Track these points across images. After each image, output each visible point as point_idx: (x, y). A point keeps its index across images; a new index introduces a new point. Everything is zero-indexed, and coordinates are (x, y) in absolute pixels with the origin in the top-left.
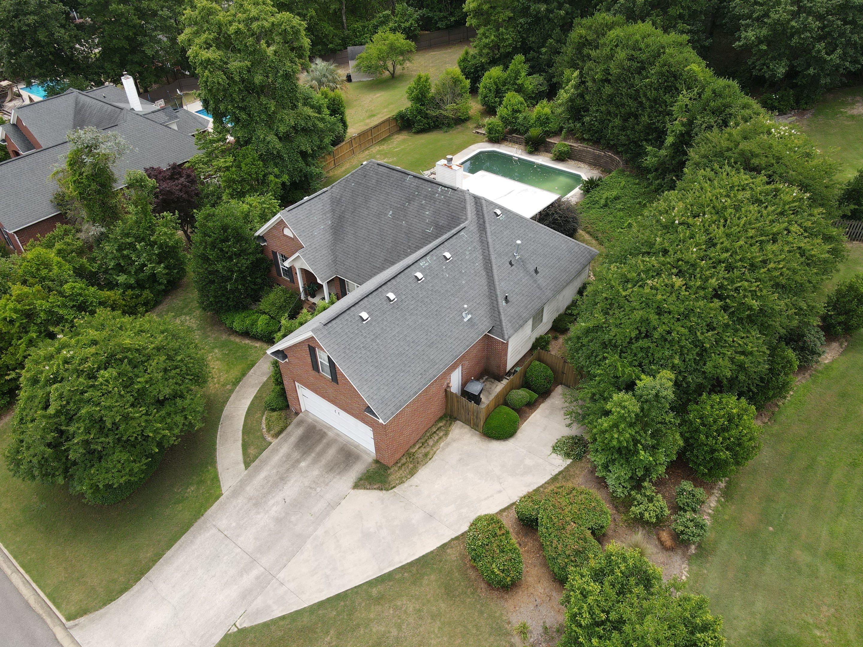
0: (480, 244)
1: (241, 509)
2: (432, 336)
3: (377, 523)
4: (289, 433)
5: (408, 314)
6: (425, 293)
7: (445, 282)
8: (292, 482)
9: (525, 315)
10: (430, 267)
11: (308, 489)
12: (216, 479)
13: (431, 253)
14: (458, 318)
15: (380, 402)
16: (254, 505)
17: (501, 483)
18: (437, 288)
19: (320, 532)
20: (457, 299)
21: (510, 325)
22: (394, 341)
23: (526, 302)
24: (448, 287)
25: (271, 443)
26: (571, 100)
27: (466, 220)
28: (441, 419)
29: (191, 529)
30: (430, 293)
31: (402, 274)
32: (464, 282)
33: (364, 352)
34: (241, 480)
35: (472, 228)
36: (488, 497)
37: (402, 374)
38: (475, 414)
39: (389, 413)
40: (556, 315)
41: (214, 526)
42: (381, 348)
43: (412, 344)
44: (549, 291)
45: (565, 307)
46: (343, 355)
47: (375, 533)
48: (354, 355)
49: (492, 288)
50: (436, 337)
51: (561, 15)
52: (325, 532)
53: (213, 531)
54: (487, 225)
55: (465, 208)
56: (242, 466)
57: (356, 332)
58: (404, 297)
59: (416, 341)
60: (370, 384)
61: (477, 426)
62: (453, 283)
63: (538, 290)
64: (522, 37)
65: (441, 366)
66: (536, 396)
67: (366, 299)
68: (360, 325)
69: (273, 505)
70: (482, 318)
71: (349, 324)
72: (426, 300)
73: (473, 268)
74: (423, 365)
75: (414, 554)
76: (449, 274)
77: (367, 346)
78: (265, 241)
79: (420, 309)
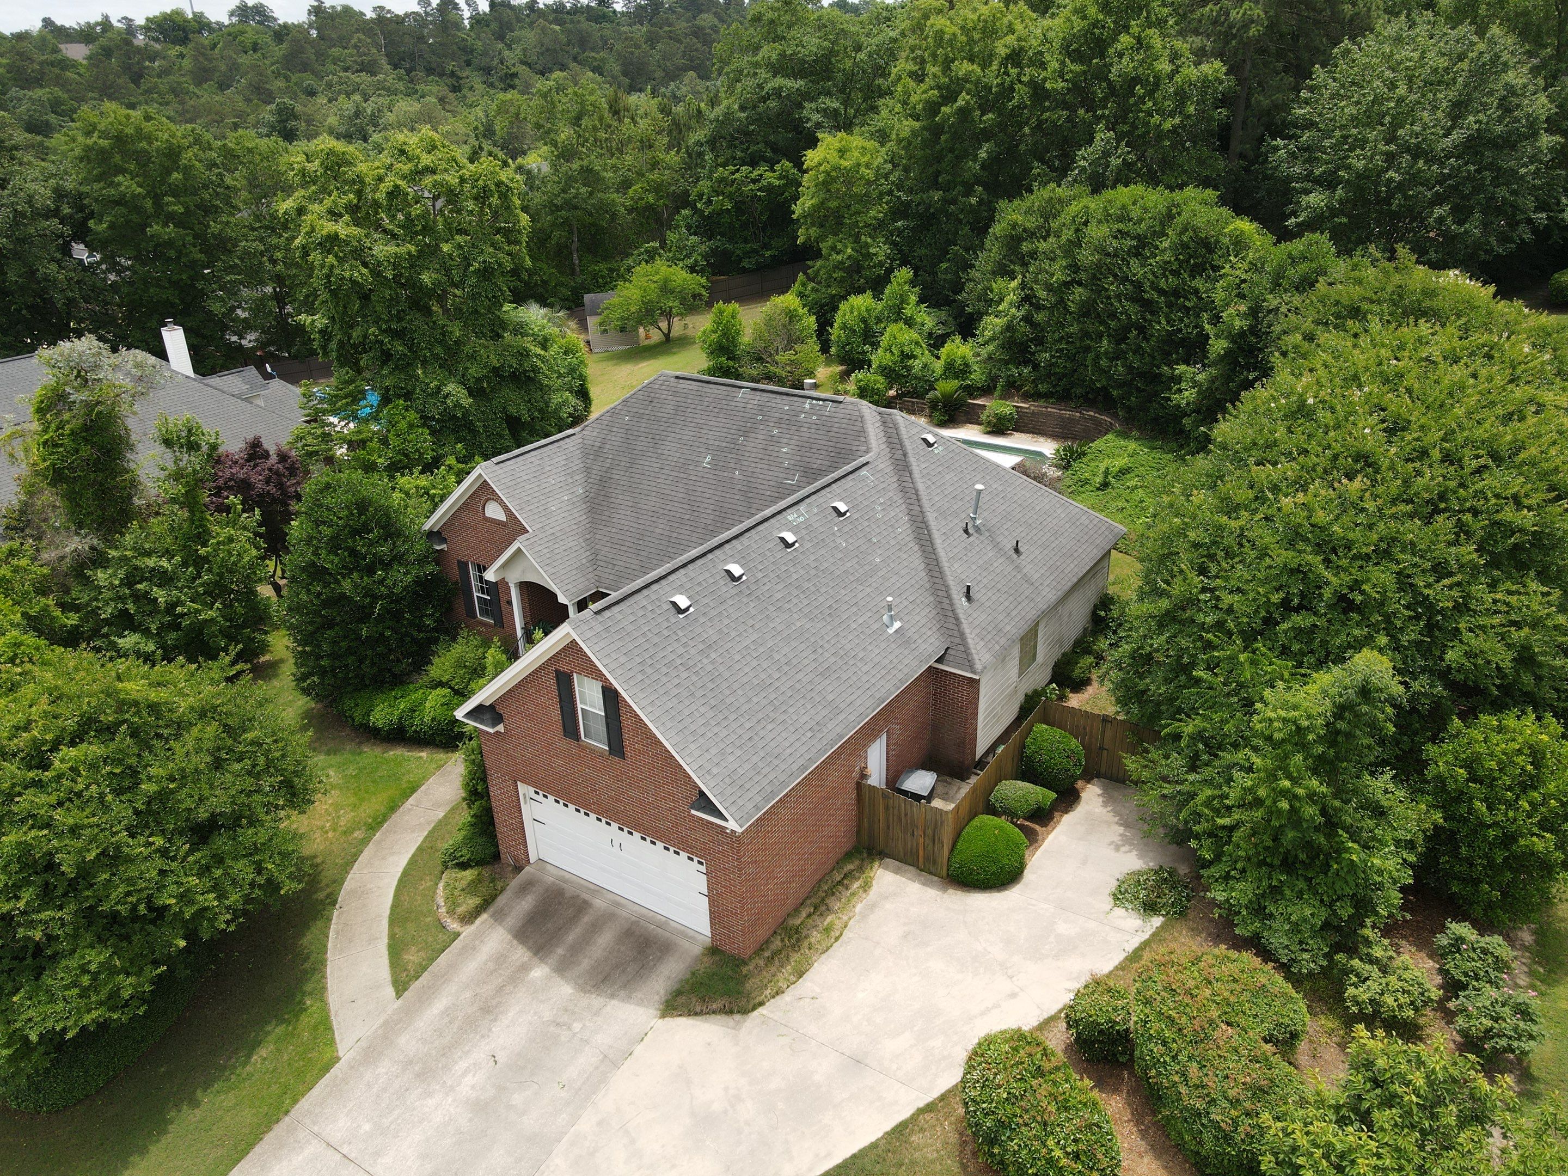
0: (901, 495)
1: (384, 1090)
2: (827, 655)
3: (726, 1089)
4: (502, 910)
5: (772, 608)
6: (802, 572)
7: (840, 555)
8: (511, 1014)
9: (1008, 628)
10: (808, 525)
11: (552, 1028)
12: (324, 1026)
13: (807, 501)
14: (875, 626)
15: (728, 780)
16: (418, 1075)
17: (1011, 977)
18: (826, 565)
19: (586, 1124)
20: (868, 590)
21: (982, 643)
22: (748, 658)
23: (1006, 604)
24: (849, 565)
25: (458, 935)
26: (1009, 327)
27: (867, 452)
28: (849, 856)
29: (258, 1149)
30: (813, 572)
31: (753, 531)
32: (878, 560)
33: (685, 675)
34: (386, 1023)
35: (882, 466)
36: (988, 1010)
37: (770, 727)
38: (930, 832)
39: (750, 806)
40: (1056, 655)
41: (317, 1135)
42: (721, 669)
43: (786, 668)
44: (1048, 589)
45: (1072, 642)
46: (640, 677)
47: (726, 1112)
48: (664, 679)
49: (936, 574)
50: (833, 659)
51: (971, 205)
52: (600, 1123)
53: (314, 1148)
54: (912, 459)
55: (863, 432)
56: (390, 991)
57: (666, 633)
58: (760, 575)
59: (795, 662)
60: (701, 741)
61: (935, 862)
62: (856, 560)
63: (1026, 585)
64: (900, 252)
65: (852, 718)
66: (1053, 795)
67: (682, 571)
68: (673, 620)
69: (466, 1072)
70: (923, 630)
71: (650, 616)
72: (806, 585)
73: (893, 535)
74: (813, 712)
75: (829, 1155)
76: (846, 541)
77: (691, 663)
78: (444, 540)
79: (795, 601)
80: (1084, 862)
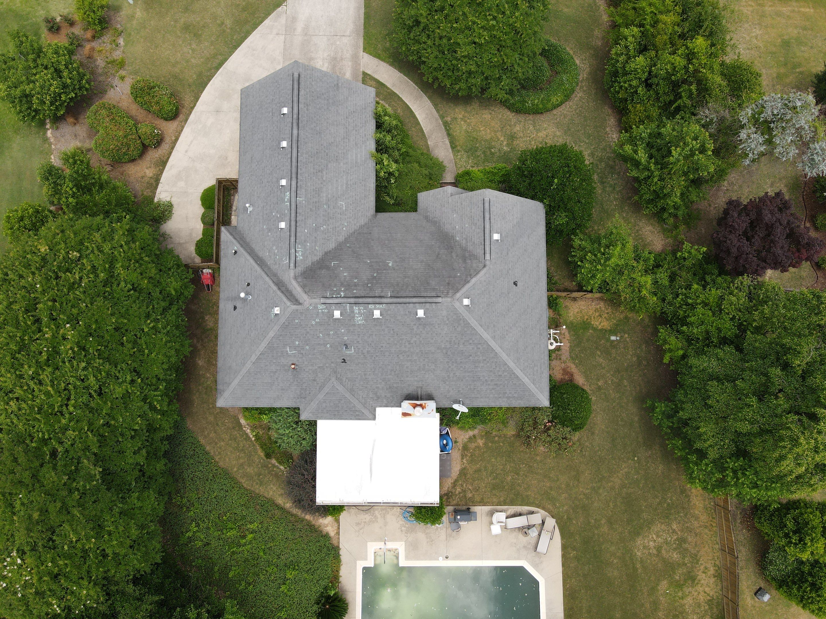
29: (363, 27)
34: (360, 64)
41: (350, 36)
55: (303, 287)
80: (187, 217)
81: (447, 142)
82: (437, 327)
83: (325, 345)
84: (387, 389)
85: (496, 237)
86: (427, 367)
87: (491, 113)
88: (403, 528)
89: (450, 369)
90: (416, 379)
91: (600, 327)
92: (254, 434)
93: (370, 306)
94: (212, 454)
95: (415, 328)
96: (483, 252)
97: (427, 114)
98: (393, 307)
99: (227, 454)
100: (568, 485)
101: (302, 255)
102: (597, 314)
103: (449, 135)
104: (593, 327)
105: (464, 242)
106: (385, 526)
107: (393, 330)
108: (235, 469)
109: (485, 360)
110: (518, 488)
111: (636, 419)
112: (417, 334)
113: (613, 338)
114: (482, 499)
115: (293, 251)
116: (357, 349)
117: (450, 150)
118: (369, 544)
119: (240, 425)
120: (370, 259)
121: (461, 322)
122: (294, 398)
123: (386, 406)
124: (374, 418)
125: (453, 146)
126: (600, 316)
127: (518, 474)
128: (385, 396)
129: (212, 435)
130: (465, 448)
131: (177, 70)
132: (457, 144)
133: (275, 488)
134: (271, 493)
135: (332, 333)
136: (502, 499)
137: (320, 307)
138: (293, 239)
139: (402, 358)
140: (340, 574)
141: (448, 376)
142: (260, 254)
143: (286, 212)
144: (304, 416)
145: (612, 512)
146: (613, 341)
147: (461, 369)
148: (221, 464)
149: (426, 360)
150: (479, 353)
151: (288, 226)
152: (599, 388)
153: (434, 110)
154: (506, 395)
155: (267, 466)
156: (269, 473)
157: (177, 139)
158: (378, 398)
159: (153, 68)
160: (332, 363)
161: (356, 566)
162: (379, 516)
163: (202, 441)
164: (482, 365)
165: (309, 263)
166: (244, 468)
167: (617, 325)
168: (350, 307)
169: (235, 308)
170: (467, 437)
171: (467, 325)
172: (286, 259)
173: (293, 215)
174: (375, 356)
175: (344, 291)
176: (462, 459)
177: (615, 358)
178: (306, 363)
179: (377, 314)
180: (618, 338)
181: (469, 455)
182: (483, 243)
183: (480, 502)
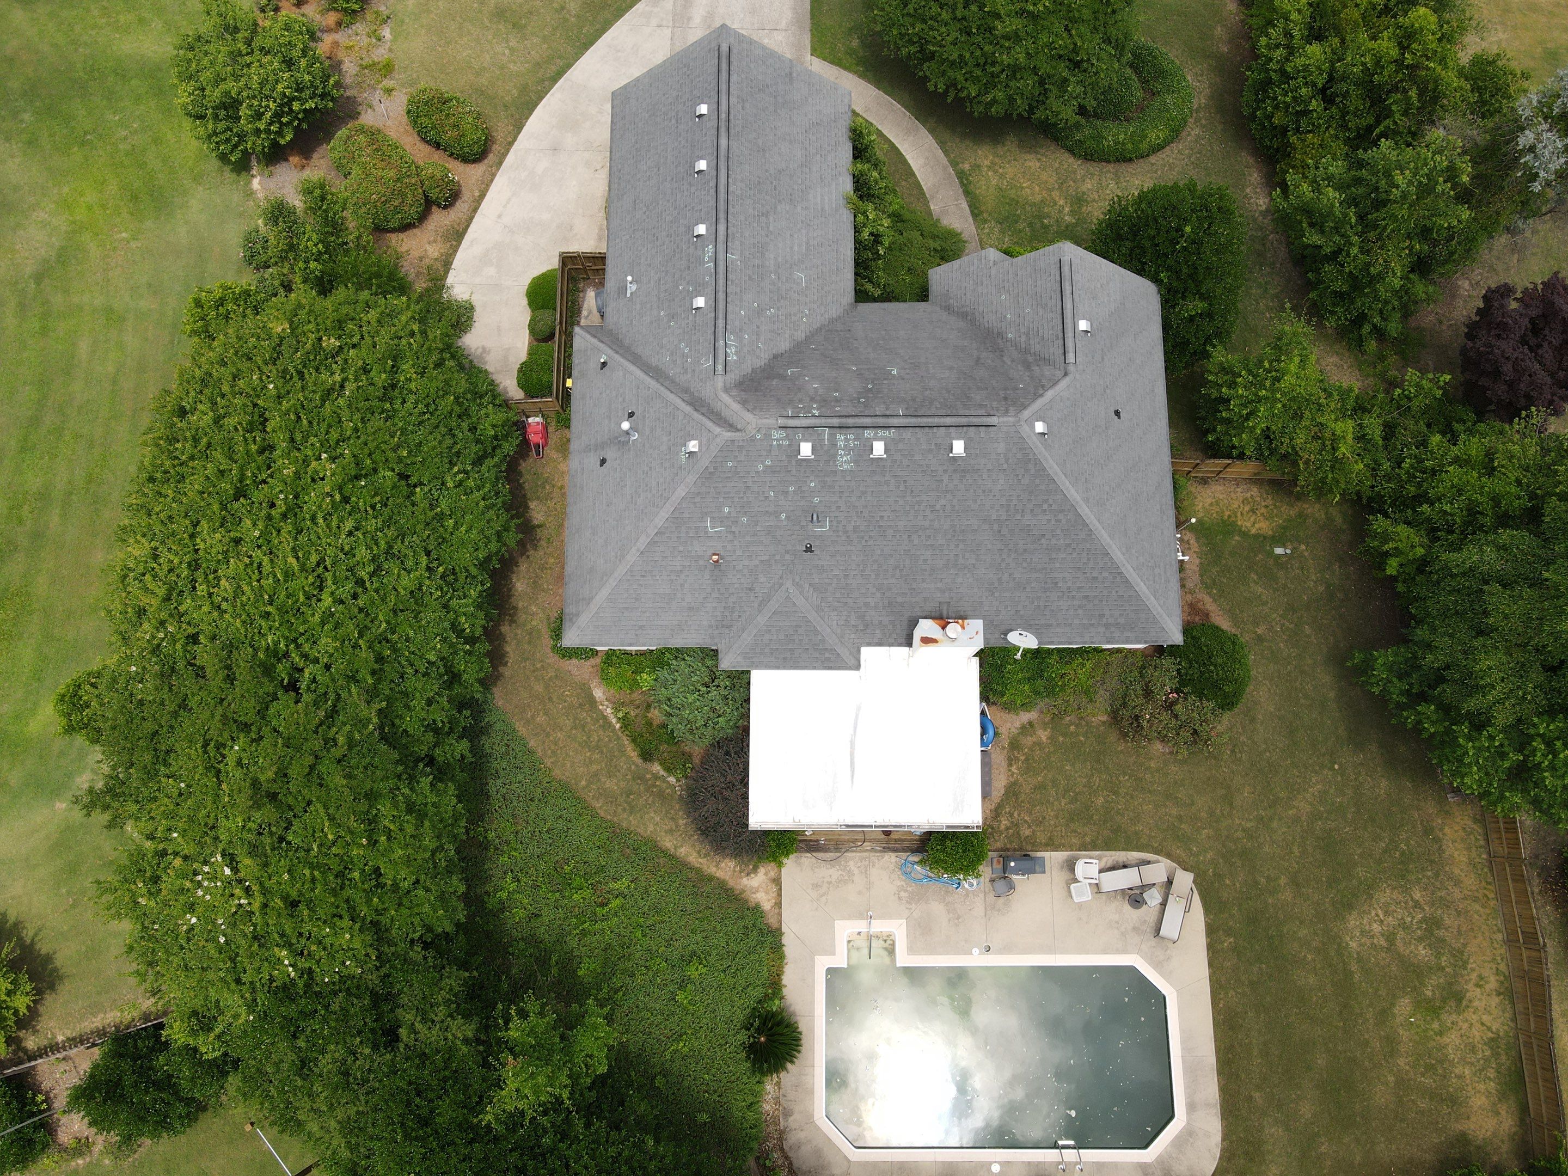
10: (702, 257)
80: (499, 328)
81: (965, 205)
82: (985, 476)
83: (777, 514)
84: (884, 607)
85: (1083, 325)
86: (961, 561)
87: (1039, 160)
88: (903, 894)
89: (1003, 565)
90: (939, 585)
91: (1253, 531)
92: (620, 715)
93: (868, 433)
94: (540, 754)
95: (945, 478)
96: (1061, 351)
97: (927, 158)
98: (908, 434)
99: (567, 755)
100: (1211, 813)
101: (736, 353)
102: (1247, 508)
103: (967, 193)
104: (1240, 531)
105: (1023, 339)
106: (869, 889)
107: (905, 482)
108: (583, 783)
109: (1069, 545)
110: (1118, 818)
111: (1332, 695)
112: (947, 491)
113: (1279, 551)
114: (1051, 839)
115: (721, 343)
116: (835, 523)
117: (971, 220)
118: (839, 924)
119: (592, 701)
120: (855, 365)
121: (1031, 466)
122: (710, 626)
123: (880, 644)
124: (857, 667)
125: (976, 212)
126: (1253, 511)
127: (1115, 793)
128: (880, 622)
129: (541, 719)
130: (1014, 745)
131: (484, 81)
132: (983, 208)
133: (657, 819)
134: (651, 828)
135: (791, 489)
136: (1088, 839)
137: (776, 434)
138: (721, 323)
139: (916, 542)
140: (784, 982)
141: (1000, 579)
142: (654, 361)
143: (707, 278)
144: (727, 663)
145: (1298, 863)
146: (1279, 556)
147: (1025, 565)
148: (557, 772)
149: (961, 546)
150: (1058, 532)
151: (712, 302)
152: (1260, 639)
153: (940, 153)
154: (1104, 621)
155: (641, 778)
156: (647, 790)
157: (482, 196)
158: (867, 626)
159: (442, 76)
160: (787, 552)
161: (813, 966)
162: (856, 871)
163: (522, 730)
164: (1063, 555)
165: (747, 368)
166: (599, 780)
167: (1285, 528)
168: (830, 434)
169: (603, 462)
170: (1018, 725)
171: (1041, 471)
172: (707, 360)
173: (721, 282)
174: (866, 538)
175: (817, 409)
176: (1010, 765)
177: (1285, 586)
178: (739, 553)
179: (879, 449)
180: (1288, 551)
181: (1023, 758)
182: (1061, 335)
183: (1047, 845)
